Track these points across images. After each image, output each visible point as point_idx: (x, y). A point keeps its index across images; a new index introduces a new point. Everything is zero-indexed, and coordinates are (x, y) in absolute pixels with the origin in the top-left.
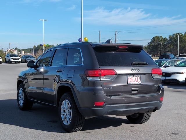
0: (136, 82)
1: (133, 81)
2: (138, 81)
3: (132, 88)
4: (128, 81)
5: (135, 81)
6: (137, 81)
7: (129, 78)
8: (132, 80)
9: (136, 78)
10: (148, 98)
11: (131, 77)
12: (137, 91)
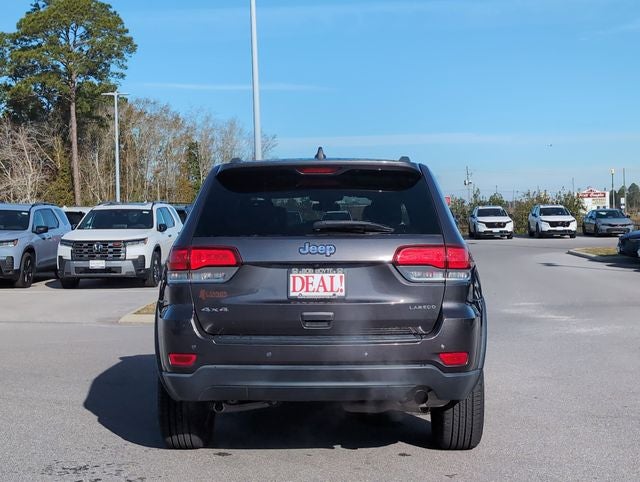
0: (325, 291)
1: (311, 288)
2: (335, 289)
3: (305, 314)
4: (291, 289)
5: (322, 289)
6: (329, 289)
7: (294, 277)
8: (306, 284)
9: (327, 277)
10: (367, 349)
11: (303, 275)
12: (326, 324)
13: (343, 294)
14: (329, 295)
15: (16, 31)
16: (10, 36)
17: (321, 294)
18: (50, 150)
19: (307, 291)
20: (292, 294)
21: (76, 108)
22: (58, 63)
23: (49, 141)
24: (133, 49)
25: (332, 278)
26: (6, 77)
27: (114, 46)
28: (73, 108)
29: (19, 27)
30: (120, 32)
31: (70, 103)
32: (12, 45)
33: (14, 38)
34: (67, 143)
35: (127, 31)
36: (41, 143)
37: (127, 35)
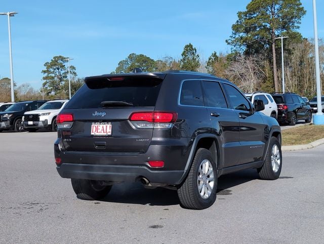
1: (99, 131)
3: (96, 142)
4: (92, 131)
5: (102, 131)
6: (105, 131)
7: (93, 126)
8: (97, 129)
9: (105, 126)
12: (104, 147)
13: (110, 134)
14: (105, 134)
15: (247, 10)
16: (244, 13)
17: (102, 134)
18: (263, 67)
19: (97, 132)
20: (92, 134)
21: (275, 46)
22: (266, 24)
23: (262, 63)
24: (304, 13)
25: (107, 126)
26: (242, 33)
27: (293, 13)
28: (273, 46)
29: (247, 8)
30: (297, 5)
31: (272, 44)
32: (245, 17)
33: (245, 14)
34: (271, 63)
35: (301, 4)
36: (258, 64)
37: (301, 6)
